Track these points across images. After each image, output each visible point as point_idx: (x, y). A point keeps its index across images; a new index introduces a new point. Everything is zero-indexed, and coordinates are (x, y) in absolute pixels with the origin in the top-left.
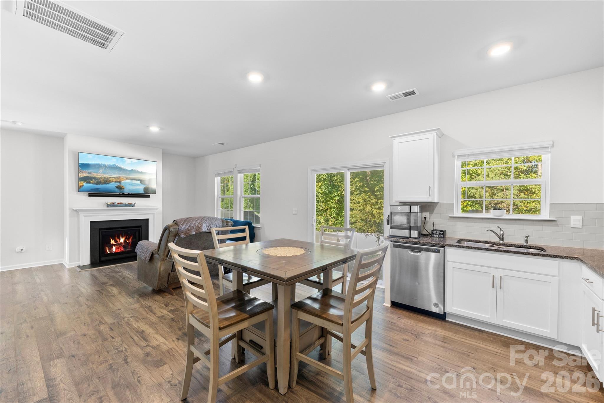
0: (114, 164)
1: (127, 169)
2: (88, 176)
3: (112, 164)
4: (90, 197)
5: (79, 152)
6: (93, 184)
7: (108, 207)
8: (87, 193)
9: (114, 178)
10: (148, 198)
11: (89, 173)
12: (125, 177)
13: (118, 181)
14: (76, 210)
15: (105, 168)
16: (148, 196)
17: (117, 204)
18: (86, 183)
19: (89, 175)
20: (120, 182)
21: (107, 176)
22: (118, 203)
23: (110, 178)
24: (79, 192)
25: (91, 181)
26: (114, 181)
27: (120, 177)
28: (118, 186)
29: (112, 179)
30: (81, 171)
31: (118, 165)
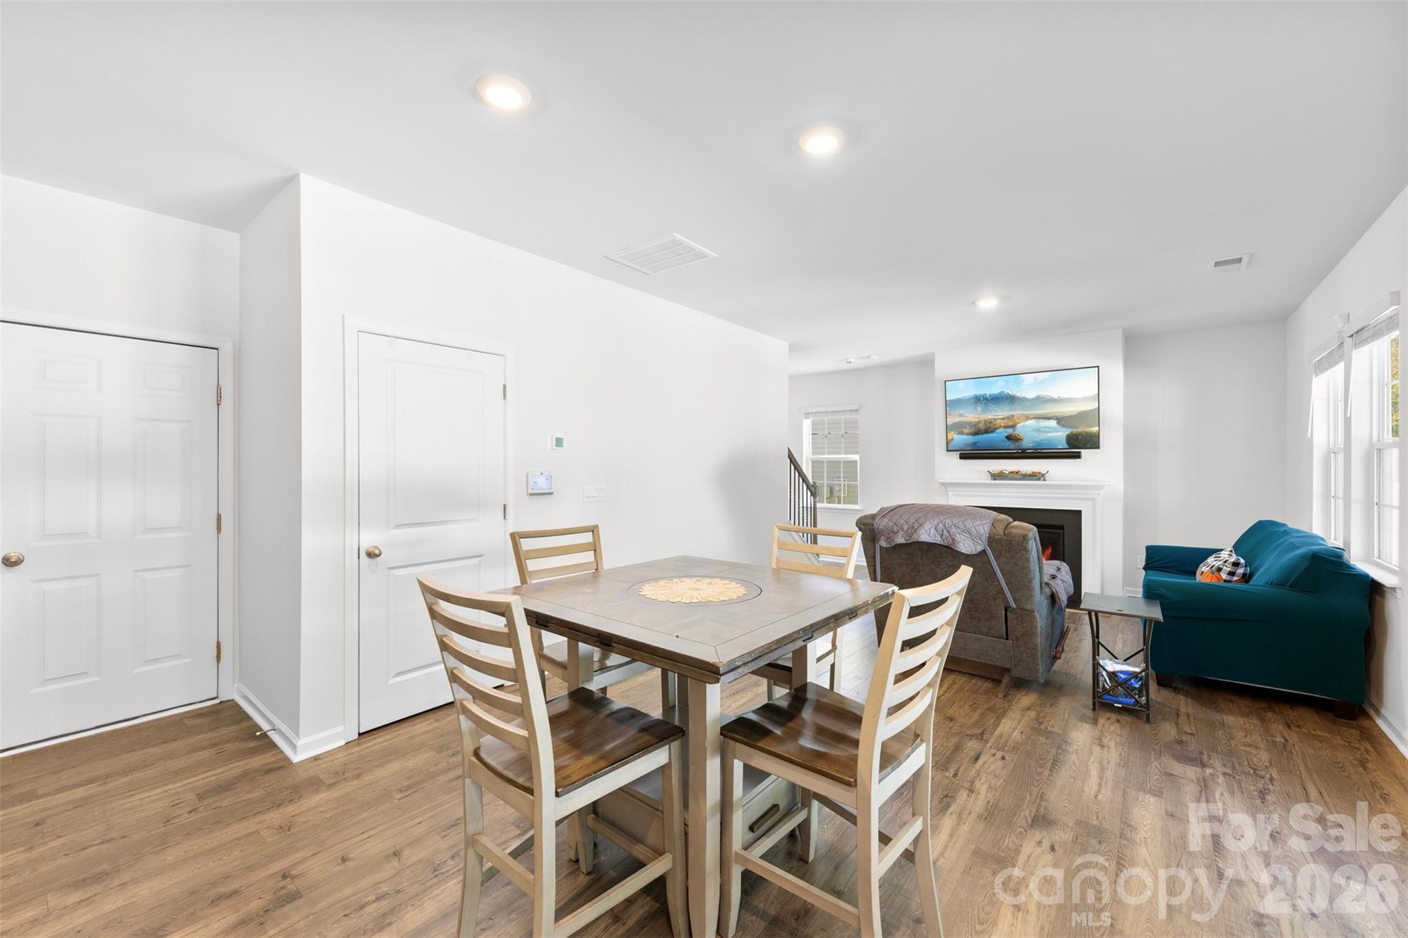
0: (1002, 392)
1: (1027, 397)
2: (960, 422)
3: (997, 392)
4: (962, 461)
5: (945, 381)
6: (967, 434)
7: (995, 480)
8: (959, 453)
9: (1003, 419)
10: (1078, 460)
11: (960, 415)
12: (1024, 415)
13: (1010, 424)
14: (943, 484)
15: (985, 401)
16: (1078, 456)
17: (1010, 473)
18: (958, 434)
19: (961, 419)
20: (1013, 427)
21: (990, 417)
22: (1012, 472)
23: (996, 420)
24: (948, 451)
25: (965, 430)
26: (1003, 425)
27: (1013, 416)
28: (1010, 435)
29: (998, 421)
30: (950, 414)
31: (1010, 392)
